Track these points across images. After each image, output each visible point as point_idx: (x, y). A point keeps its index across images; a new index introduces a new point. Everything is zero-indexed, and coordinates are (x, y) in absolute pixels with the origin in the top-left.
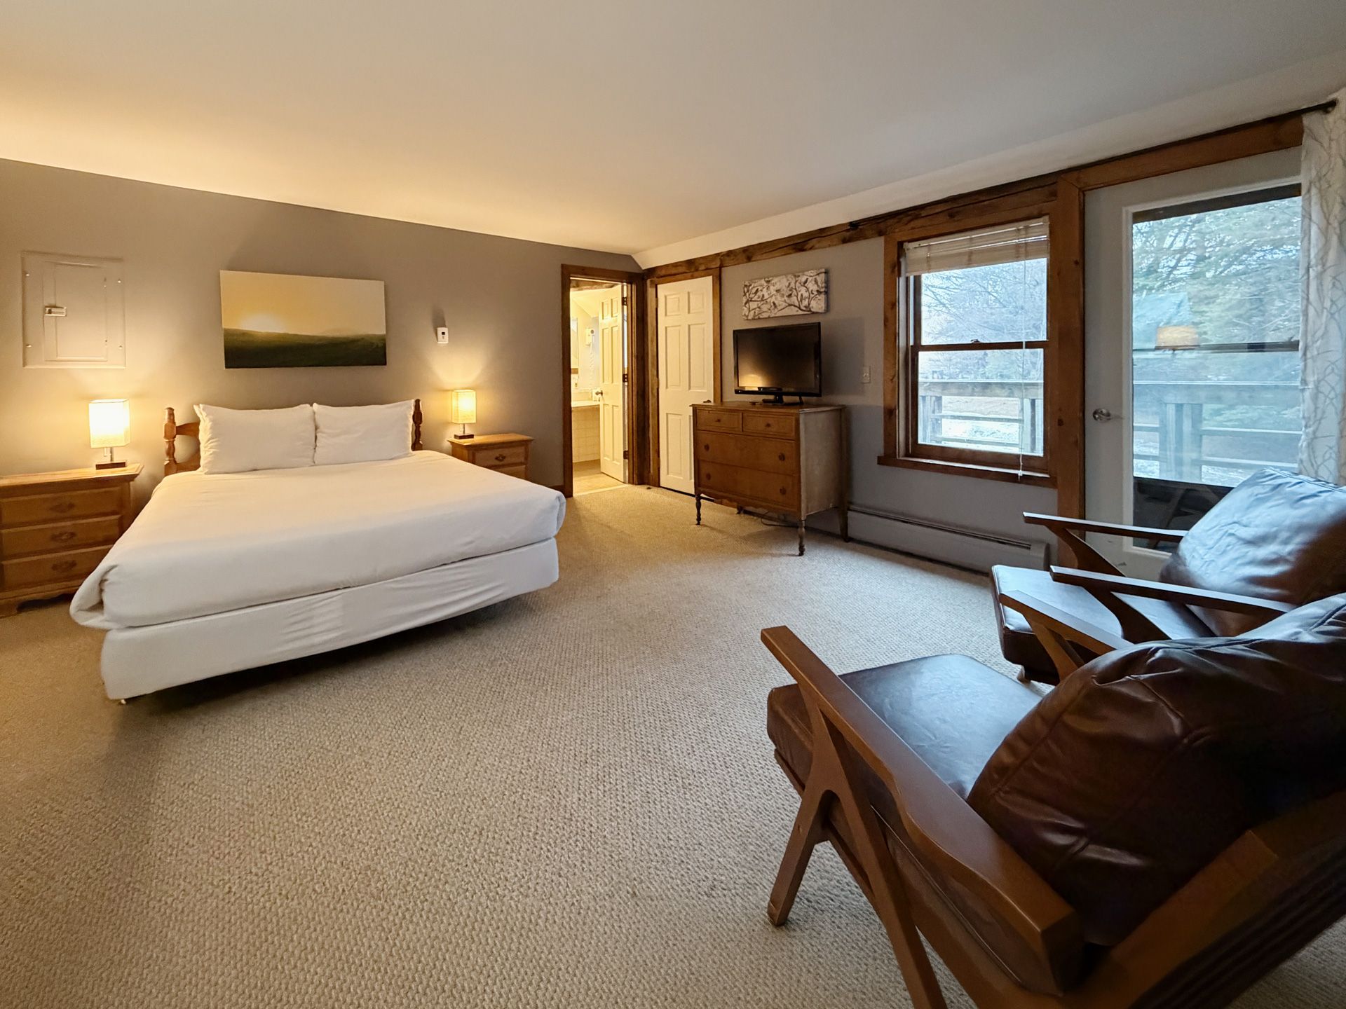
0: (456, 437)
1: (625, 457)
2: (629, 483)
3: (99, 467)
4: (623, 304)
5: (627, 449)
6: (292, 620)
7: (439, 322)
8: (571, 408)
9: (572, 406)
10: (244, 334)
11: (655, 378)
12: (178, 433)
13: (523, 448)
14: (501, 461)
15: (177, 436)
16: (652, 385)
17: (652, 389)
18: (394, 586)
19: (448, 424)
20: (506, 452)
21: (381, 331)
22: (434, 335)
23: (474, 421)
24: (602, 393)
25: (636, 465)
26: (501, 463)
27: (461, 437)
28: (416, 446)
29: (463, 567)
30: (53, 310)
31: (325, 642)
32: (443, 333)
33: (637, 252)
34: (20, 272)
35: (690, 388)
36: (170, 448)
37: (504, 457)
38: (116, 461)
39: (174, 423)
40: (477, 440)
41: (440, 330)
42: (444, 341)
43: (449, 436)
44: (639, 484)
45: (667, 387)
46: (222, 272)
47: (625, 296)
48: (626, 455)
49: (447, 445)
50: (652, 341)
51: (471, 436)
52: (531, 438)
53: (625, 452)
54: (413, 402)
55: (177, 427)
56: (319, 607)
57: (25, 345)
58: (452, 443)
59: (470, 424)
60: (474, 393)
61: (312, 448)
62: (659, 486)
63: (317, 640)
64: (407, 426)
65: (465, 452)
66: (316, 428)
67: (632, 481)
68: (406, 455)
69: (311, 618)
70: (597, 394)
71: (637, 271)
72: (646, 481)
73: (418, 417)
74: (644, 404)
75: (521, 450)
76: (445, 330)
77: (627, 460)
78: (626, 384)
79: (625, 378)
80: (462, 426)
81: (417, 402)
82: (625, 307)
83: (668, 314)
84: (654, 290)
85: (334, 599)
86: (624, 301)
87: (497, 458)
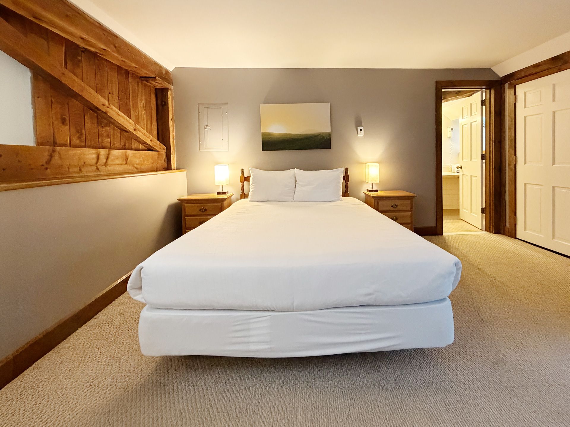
0: (367, 190)
1: (482, 212)
2: (486, 230)
3: (218, 193)
4: (482, 105)
5: (484, 207)
6: (238, 328)
7: (359, 123)
8: (442, 176)
9: (443, 175)
10: (269, 134)
11: (513, 156)
12: (245, 180)
13: (410, 200)
14: (394, 208)
15: (245, 182)
16: (510, 161)
17: (509, 165)
18: (307, 317)
19: (362, 182)
20: (398, 202)
21: (328, 130)
22: (356, 132)
23: (378, 182)
24: (461, 168)
25: (492, 218)
26: (394, 209)
27: (371, 191)
28: (345, 194)
29: (363, 313)
30: (207, 127)
31: (258, 351)
32: (361, 130)
33: (497, 63)
34: (198, 112)
35: (554, 164)
36: (242, 187)
37: (397, 206)
38: (224, 191)
39: (244, 176)
40: (380, 193)
41: (359, 128)
42: (361, 134)
43: (364, 190)
44: (495, 233)
45: (525, 163)
46: (261, 105)
47: (484, 98)
48: (483, 211)
49: (363, 195)
50: (510, 129)
51: (376, 191)
52: (415, 195)
53: (482, 209)
54: (343, 170)
55: (245, 178)
56: (254, 322)
57: (200, 142)
58: (365, 194)
59: (376, 184)
60: (378, 164)
61: (293, 192)
62: (516, 238)
63: (253, 347)
64: (339, 182)
65: (373, 200)
66: (296, 181)
67: (488, 229)
68: (339, 200)
69: (248, 330)
70: (458, 168)
71: (496, 79)
72: (502, 232)
73: (346, 178)
74: (500, 175)
75: (408, 202)
76: (362, 128)
77: (484, 215)
78: (484, 161)
79: (483, 157)
80: (371, 185)
81: (347, 169)
82: (484, 107)
83: (527, 106)
84: (513, 90)
85: (265, 318)
86: (483, 103)
87: (392, 206)
